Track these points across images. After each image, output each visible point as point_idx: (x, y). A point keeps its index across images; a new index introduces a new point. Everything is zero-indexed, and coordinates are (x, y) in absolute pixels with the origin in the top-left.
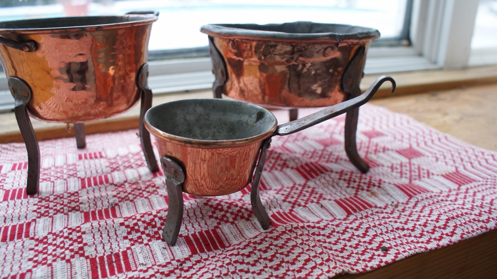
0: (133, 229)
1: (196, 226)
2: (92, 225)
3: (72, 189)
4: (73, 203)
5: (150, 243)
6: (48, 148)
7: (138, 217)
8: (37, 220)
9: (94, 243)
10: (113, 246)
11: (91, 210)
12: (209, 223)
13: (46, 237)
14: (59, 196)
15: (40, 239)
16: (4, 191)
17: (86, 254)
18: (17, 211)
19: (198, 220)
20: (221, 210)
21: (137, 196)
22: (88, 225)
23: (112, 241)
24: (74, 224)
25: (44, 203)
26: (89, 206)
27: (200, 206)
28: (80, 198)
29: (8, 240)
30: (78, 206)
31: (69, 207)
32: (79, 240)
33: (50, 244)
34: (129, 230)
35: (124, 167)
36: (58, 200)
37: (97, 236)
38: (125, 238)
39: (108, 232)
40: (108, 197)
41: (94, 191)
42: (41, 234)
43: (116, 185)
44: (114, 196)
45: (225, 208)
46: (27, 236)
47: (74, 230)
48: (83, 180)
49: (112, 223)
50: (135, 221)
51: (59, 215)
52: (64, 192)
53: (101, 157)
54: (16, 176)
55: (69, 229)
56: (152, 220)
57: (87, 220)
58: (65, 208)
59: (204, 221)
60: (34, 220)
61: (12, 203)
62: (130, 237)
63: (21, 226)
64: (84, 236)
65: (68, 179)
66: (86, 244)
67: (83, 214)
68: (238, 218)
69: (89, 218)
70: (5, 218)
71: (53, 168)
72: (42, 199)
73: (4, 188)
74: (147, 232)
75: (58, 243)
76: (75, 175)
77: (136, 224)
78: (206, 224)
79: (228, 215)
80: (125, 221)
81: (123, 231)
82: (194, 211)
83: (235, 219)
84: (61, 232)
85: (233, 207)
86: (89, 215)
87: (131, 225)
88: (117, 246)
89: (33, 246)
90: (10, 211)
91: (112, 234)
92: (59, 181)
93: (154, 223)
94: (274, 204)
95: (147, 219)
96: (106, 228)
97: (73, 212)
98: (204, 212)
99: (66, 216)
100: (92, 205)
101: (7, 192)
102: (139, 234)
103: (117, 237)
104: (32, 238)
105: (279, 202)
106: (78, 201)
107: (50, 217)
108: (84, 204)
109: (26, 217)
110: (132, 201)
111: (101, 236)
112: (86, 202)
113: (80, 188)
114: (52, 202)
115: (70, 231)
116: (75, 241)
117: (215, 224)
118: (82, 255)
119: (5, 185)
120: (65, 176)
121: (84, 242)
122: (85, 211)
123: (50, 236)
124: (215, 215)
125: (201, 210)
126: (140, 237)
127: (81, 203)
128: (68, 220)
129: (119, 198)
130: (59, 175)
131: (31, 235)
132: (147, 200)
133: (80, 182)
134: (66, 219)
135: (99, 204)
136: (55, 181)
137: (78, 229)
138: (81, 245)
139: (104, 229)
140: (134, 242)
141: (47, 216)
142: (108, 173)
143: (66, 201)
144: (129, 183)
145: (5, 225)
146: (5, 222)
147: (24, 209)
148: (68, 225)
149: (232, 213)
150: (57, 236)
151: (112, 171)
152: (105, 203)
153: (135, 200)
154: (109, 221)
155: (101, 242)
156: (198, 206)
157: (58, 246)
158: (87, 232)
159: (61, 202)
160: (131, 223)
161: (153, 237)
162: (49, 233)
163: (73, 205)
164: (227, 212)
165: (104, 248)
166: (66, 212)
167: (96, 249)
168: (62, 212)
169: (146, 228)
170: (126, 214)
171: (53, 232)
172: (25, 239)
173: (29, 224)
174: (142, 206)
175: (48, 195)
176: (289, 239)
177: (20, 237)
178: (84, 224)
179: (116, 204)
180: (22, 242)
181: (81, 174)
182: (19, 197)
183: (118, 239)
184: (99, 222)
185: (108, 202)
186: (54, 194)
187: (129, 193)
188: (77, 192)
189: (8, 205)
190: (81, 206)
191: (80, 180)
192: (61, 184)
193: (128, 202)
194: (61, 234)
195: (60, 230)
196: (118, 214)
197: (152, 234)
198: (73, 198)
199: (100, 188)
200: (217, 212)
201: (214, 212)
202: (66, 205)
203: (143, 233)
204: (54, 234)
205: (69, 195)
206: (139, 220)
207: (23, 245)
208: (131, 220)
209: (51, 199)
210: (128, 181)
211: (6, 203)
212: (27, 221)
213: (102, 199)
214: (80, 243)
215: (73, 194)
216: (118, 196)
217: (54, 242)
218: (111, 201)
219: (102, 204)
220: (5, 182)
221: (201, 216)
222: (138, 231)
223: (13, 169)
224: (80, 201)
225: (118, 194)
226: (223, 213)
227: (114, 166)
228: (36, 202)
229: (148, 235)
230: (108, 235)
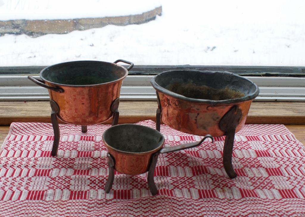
0: (93, 182)
1: (122, 187)
2: (76, 177)
3: (72, 157)
4: (71, 164)
5: (98, 190)
6: (67, 129)
7: (97, 177)
8: (54, 169)
9: (74, 185)
10: (82, 188)
11: (78, 169)
12: (129, 186)
13: (55, 178)
14: (65, 159)
15: (53, 178)
16: (42, 151)
17: (70, 189)
18: (46, 163)
19: (124, 184)
20: (137, 182)
21: (102, 166)
22: (74, 176)
23: (83, 185)
24: (68, 174)
25: (58, 161)
26: (78, 167)
27: (128, 177)
28: (75, 162)
29: (40, 176)
30: (73, 166)
31: (69, 166)
32: (69, 182)
33: (56, 181)
34: (91, 182)
35: (102, 148)
36: (64, 161)
37: (77, 182)
38: (89, 185)
39: (82, 181)
40: (88, 164)
41: (82, 160)
42: (54, 176)
43: (94, 158)
44: (91, 164)
45: (139, 181)
46: (48, 175)
47: (68, 177)
48: (79, 152)
49: (85, 177)
50: (95, 179)
51: (63, 169)
52: (68, 158)
53: (92, 140)
54: (48, 144)
55: (66, 176)
56: (103, 180)
57: (75, 174)
58: (67, 166)
59: (126, 185)
60: (52, 169)
61: (44, 158)
62: (91, 185)
63: (46, 170)
64: (71, 181)
65: (72, 151)
66: (71, 184)
67: (74, 170)
68: (143, 187)
69: (76, 173)
70: (40, 166)
71: (66, 143)
72: (58, 159)
73: (42, 150)
74: (99, 185)
75: (60, 182)
76: (76, 149)
77: (95, 180)
78: (127, 187)
79: (139, 185)
80: (91, 177)
81: (88, 182)
82: (124, 180)
83: (141, 187)
84: (62, 177)
85: (143, 181)
86: (76, 172)
87: (93, 180)
88: (84, 188)
89: (49, 181)
90: (43, 163)
91: (83, 182)
92: (67, 151)
93: (103, 181)
94: (165, 184)
95: (101, 179)
96: (81, 179)
97: (70, 168)
98: (128, 181)
99: (66, 170)
100: (79, 167)
101: (43, 152)
102: (95, 185)
103: (85, 184)
104: (50, 177)
105: (169, 184)
106: (73, 164)
107: (59, 169)
108: (76, 165)
109: (49, 167)
110: (98, 168)
111: (78, 182)
112: (77, 165)
113: (76, 157)
114: (61, 161)
115: (66, 177)
116: (67, 182)
117: (131, 188)
118: (68, 189)
119: (42, 148)
120: (71, 149)
121: (71, 183)
122: (75, 169)
123: (57, 178)
124: (133, 184)
125: (127, 179)
126: (95, 186)
127: (75, 165)
128: (66, 172)
129: (93, 165)
130: (68, 147)
131: (50, 176)
132: (106, 169)
133: (77, 153)
134: (66, 171)
135: (83, 167)
136: (66, 150)
137: (69, 177)
138: (69, 184)
139: (80, 179)
140: (91, 188)
141: (58, 168)
142: (93, 151)
143: (68, 162)
144: (101, 159)
145: (40, 169)
146: (40, 167)
147: (49, 163)
148: (66, 174)
149: (141, 184)
150: (60, 178)
151: (95, 150)
152: (86, 167)
153: (100, 168)
154: (84, 176)
155: (78, 185)
156: (126, 178)
157: (59, 183)
158: (73, 179)
159: (66, 163)
160: (93, 179)
161: (101, 187)
162: (57, 176)
163: (71, 165)
164: (139, 183)
165: (78, 188)
166: (66, 168)
167: (74, 187)
168: (65, 168)
169: (99, 183)
170: (93, 175)
171: (59, 176)
172: (47, 177)
173: (49, 170)
174: (102, 172)
175: (60, 157)
176: (159, 202)
177: (45, 175)
178: (72, 175)
179: (91, 169)
180: (45, 178)
181: (79, 149)
182: (47, 156)
183: (85, 185)
184: (79, 176)
185: (87, 167)
186: (64, 158)
187: (98, 164)
188: (74, 159)
189: (42, 159)
190: (74, 166)
191: (78, 152)
192: (68, 152)
193: (96, 168)
194: (62, 178)
195: (62, 176)
196: (89, 174)
197: (100, 186)
198: (71, 161)
199: (86, 158)
200: (135, 182)
201: (133, 182)
202: (67, 165)
203: (97, 185)
204: (59, 177)
205: (70, 159)
206: (97, 179)
207: (45, 179)
208: (93, 178)
209: (62, 160)
210: (101, 158)
211: (41, 158)
212: (49, 169)
213: (85, 165)
214: (68, 183)
215: (72, 159)
216: (93, 164)
217: (58, 181)
218: (88, 167)
219: (84, 167)
220: (43, 146)
221: (126, 182)
222: (95, 183)
223: (47, 140)
224: (74, 164)
225: (93, 163)
226: (137, 183)
227: (97, 147)
228: (55, 160)
229: (99, 186)
230: (82, 182)
